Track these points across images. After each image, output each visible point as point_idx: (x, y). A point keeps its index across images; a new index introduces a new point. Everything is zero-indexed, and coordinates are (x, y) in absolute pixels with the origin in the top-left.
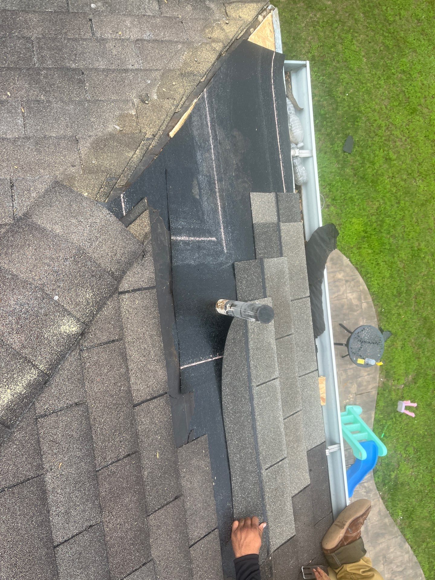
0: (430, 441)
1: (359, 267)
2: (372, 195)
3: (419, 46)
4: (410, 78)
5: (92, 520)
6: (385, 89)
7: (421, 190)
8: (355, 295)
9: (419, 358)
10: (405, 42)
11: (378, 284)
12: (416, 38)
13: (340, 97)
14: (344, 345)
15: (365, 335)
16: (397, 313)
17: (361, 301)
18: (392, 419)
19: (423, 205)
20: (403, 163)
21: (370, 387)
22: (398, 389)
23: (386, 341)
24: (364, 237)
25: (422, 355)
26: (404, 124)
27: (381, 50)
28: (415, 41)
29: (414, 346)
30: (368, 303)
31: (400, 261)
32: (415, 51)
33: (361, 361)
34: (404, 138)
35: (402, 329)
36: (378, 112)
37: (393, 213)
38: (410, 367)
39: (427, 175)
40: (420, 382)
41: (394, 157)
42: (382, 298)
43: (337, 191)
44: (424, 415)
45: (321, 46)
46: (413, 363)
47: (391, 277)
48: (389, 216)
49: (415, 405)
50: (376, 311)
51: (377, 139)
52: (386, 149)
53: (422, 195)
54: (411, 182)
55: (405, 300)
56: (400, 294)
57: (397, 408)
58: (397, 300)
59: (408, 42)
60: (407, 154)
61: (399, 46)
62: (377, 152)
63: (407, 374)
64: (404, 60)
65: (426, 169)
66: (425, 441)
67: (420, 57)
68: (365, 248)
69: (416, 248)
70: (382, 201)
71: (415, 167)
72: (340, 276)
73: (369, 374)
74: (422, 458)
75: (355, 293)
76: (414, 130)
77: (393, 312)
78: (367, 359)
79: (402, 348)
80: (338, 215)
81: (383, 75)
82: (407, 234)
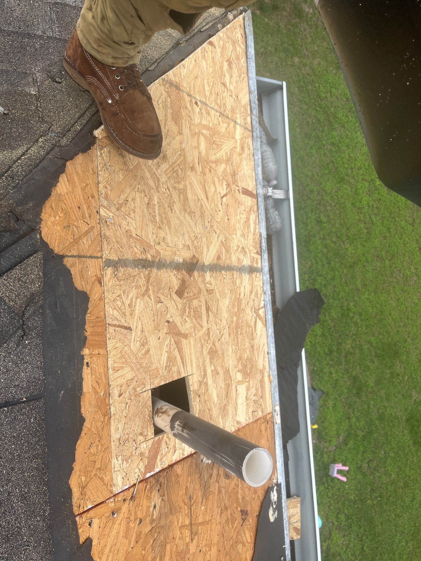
0: (360, 506)
3: (347, 122)
4: (339, 150)
9: (349, 418)
12: (345, 114)
18: (324, 484)
20: (332, 226)
22: (330, 451)
23: (319, 400)
25: (352, 415)
27: (313, 123)
28: (343, 118)
29: (344, 405)
32: (343, 126)
35: (333, 388)
36: (310, 178)
37: (324, 273)
38: (342, 427)
39: (354, 239)
40: (351, 443)
41: (325, 220)
44: (355, 479)
46: (343, 424)
48: (321, 276)
49: (346, 468)
50: (309, 369)
52: (317, 212)
56: (331, 352)
57: (328, 472)
58: (328, 358)
59: (337, 118)
61: (329, 121)
62: (310, 215)
63: (338, 435)
64: (334, 133)
65: (353, 233)
66: (356, 506)
67: (348, 132)
69: (345, 308)
74: (353, 525)
76: (342, 197)
77: (325, 371)
79: (333, 407)
81: (314, 145)
82: (337, 294)
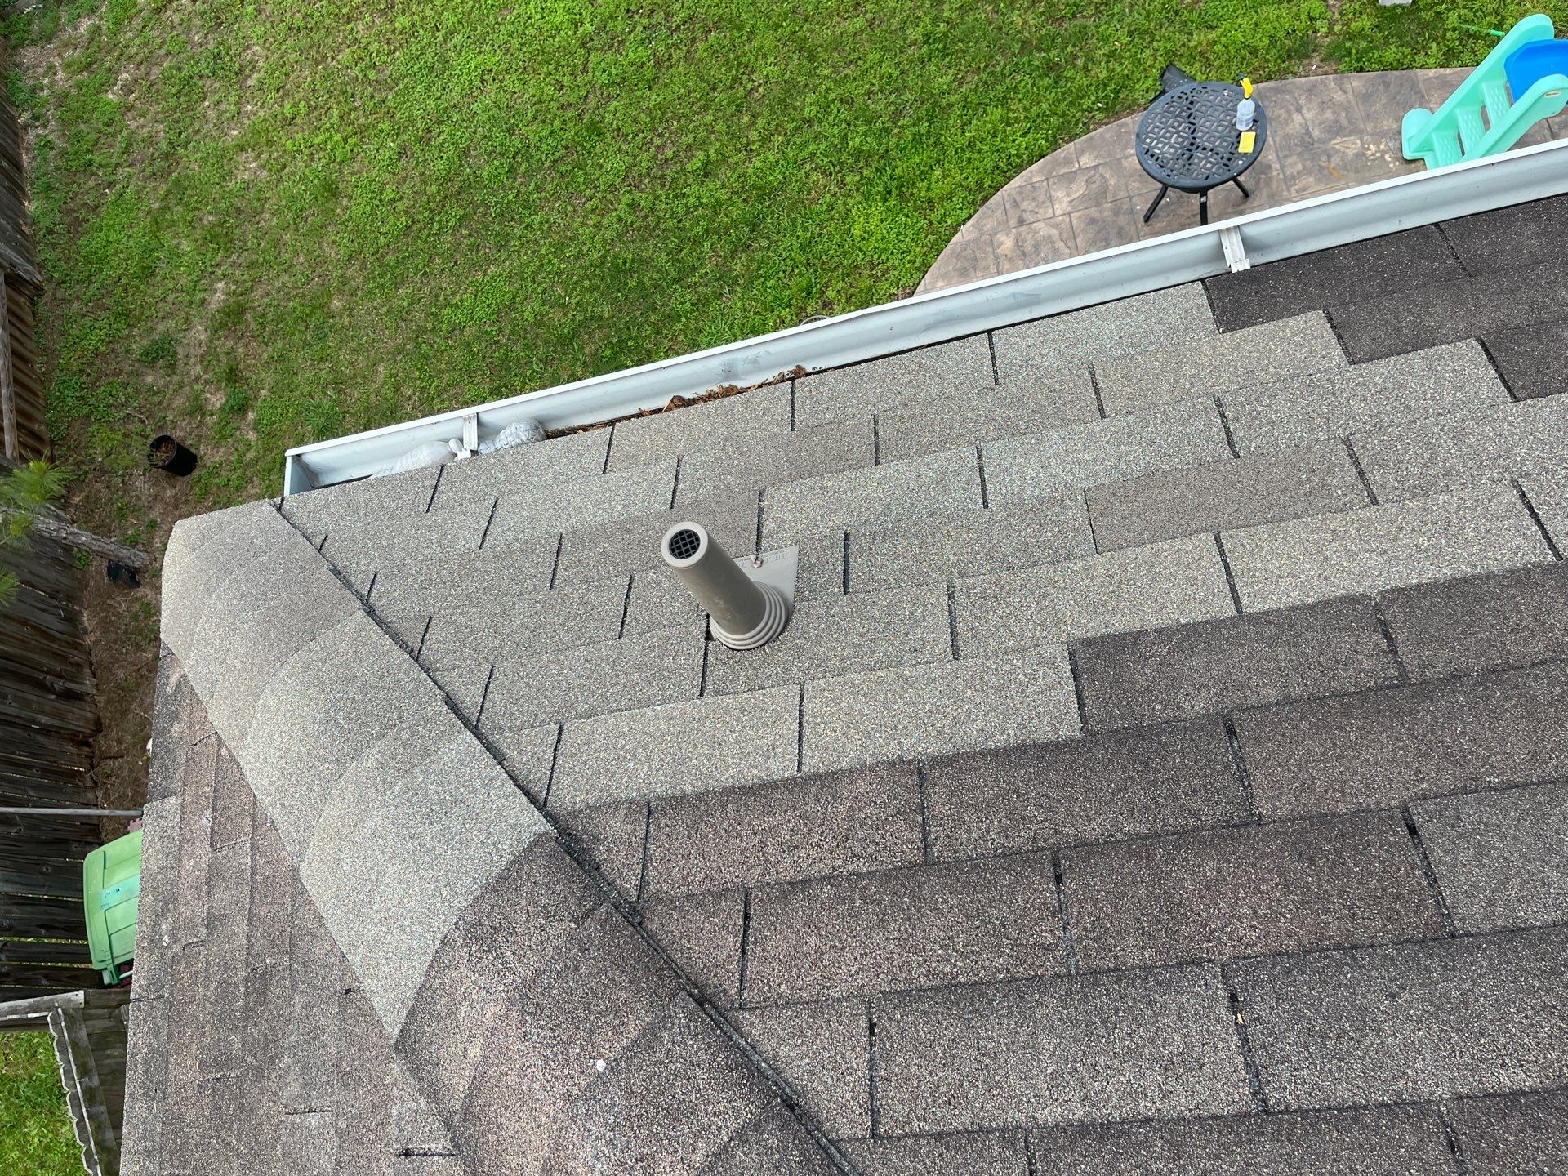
1: (981, 195)
3: (453, 144)
6: (551, 210)
8: (1059, 193)
10: (447, 179)
11: (1026, 134)
12: (437, 154)
13: (573, 315)
14: (1203, 199)
16: (1108, 62)
17: (1075, 172)
18: (1440, 13)
21: (1338, 97)
30: (1080, 153)
33: (1247, 144)
34: (657, 141)
35: (1153, 40)
37: (836, 130)
41: (700, 155)
53: (787, 65)
56: (1050, 67)
57: (1402, 7)
59: (449, 172)
65: (723, 70)
68: (928, 189)
72: (1007, 243)
75: (1053, 193)
77: (1104, 74)
78: (1238, 127)
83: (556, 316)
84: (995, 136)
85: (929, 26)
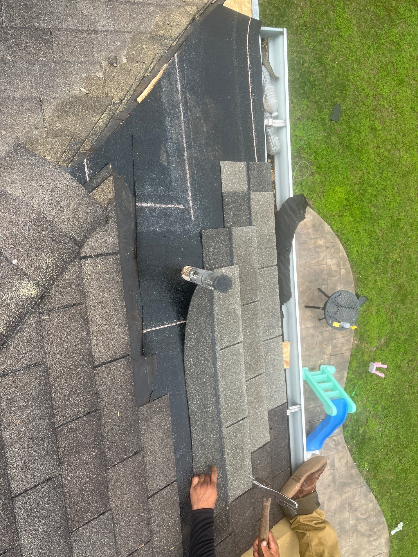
0: (397, 400)
1: (340, 234)
2: (356, 165)
3: (410, 17)
4: (399, 49)
5: (50, 473)
6: (374, 59)
7: (405, 161)
8: (334, 261)
9: (392, 323)
10: (396, 11)
11: (357, 251)
12: (407, 8)
13: (330, 64)
14: (321, 308)
15: (341, 300)
16: (374, 280)
17: (340, 267)
18: (364, 379)
19: (404, 176)
20: (387, 133)
21: (344, 348)
22: (371, 351)
23: (361, 306)
24: (346, 205)
25: (395, 320)
26: (391, 94)
27: (371, 20)
28: (406, 12)
29: (388, 311)
30: (346, 269)
31: (380, 230)
32: (406, 22)
33: (336, 324)
34: (390, 109)
35: (377, 295)
36: (367, 82)
37: (376, 183)
38: (383, 331)
39: (410, 147)
40: (392, 345)
41: (380, 127)
42: (360, 265)
43: (323, 158)
44: (394, 376)
45: (313, 12)
46: (386, 328)
47: (370, 245)
48: (372, 186)
49: (385, 366)
50: (354, 276)
51: (364, 108)
52: (372, 118)
53: (405, 166)
54: (395, 152)
55: (382, 268)
56: (377, 261)
57: (368, 368)
58: (374, 267)
60: (392, 124)
61: (390, 16)
62: (363, 122)
63: (380, 338)
64: (394, 30)
65: (410, 140)
66: (393, 399)
67: (410, 28)
68: (346, 216)
69: (396, 218)
70: (365, 171)
71: (400, 138)
72: (321, 242)
73: (343, 337)
74: (389, 415)
75: (334, 259)
76: (401, 100)
77: (370, 279)
78: (342, 322)
79: (376, 313)
80: (322, 183)
81: (372, 44)
82: (387, 204)
83: (331, 56)
84: (359, 241)
85: (403, 221)
